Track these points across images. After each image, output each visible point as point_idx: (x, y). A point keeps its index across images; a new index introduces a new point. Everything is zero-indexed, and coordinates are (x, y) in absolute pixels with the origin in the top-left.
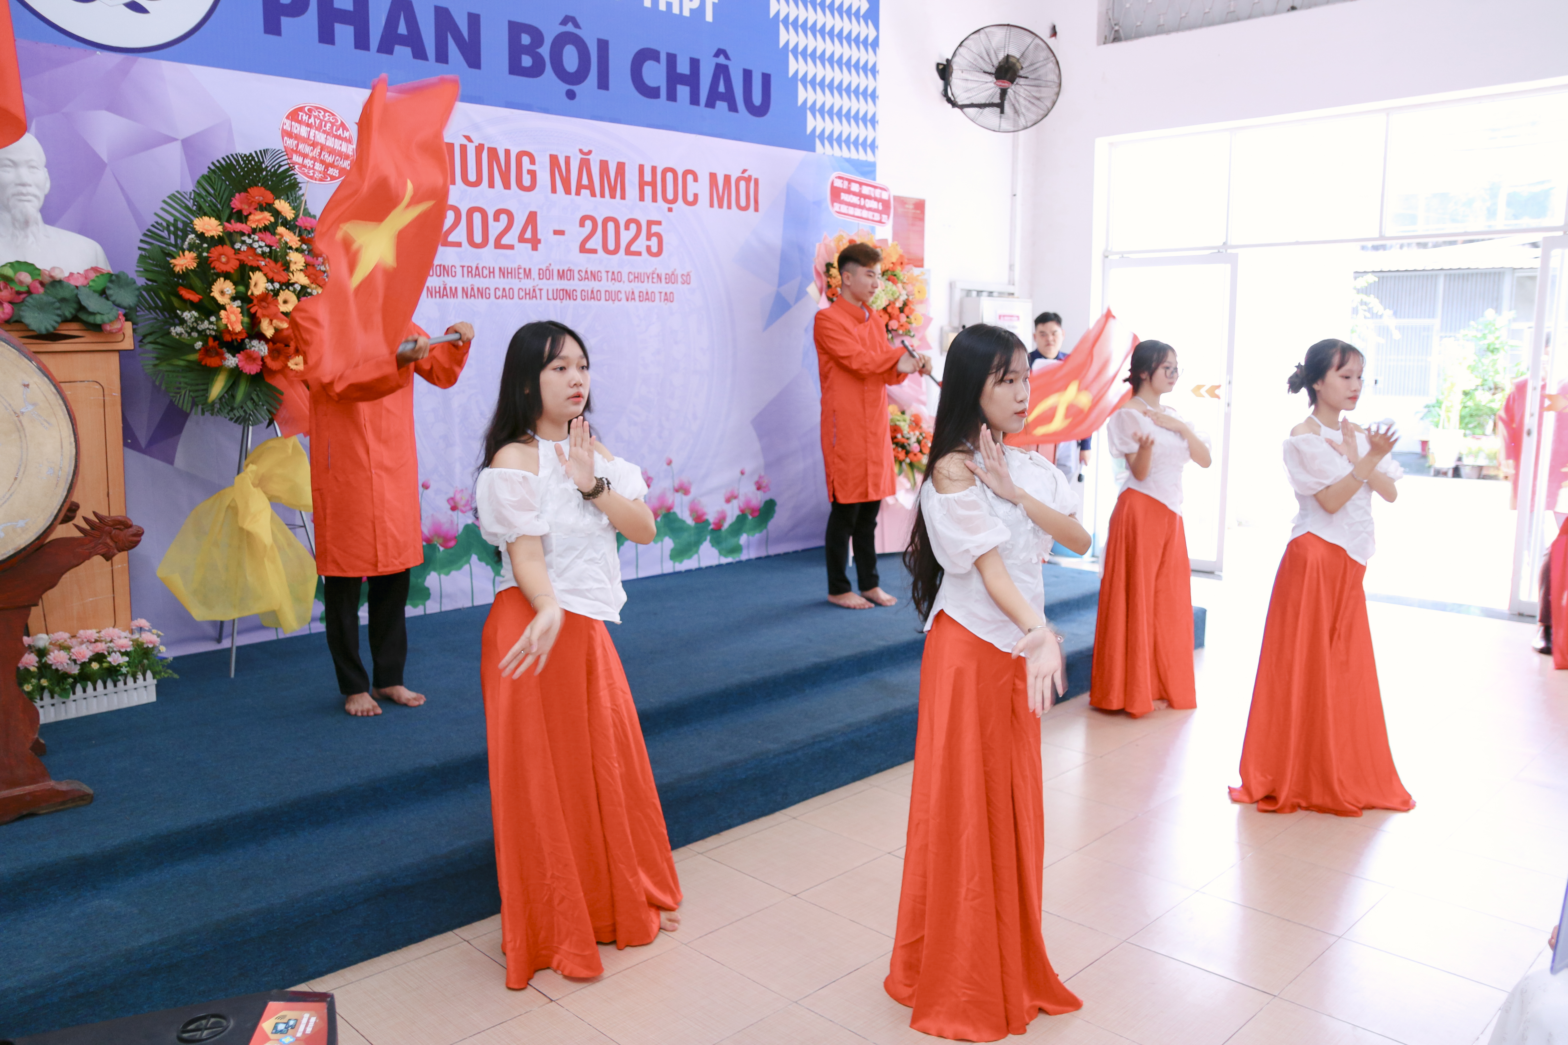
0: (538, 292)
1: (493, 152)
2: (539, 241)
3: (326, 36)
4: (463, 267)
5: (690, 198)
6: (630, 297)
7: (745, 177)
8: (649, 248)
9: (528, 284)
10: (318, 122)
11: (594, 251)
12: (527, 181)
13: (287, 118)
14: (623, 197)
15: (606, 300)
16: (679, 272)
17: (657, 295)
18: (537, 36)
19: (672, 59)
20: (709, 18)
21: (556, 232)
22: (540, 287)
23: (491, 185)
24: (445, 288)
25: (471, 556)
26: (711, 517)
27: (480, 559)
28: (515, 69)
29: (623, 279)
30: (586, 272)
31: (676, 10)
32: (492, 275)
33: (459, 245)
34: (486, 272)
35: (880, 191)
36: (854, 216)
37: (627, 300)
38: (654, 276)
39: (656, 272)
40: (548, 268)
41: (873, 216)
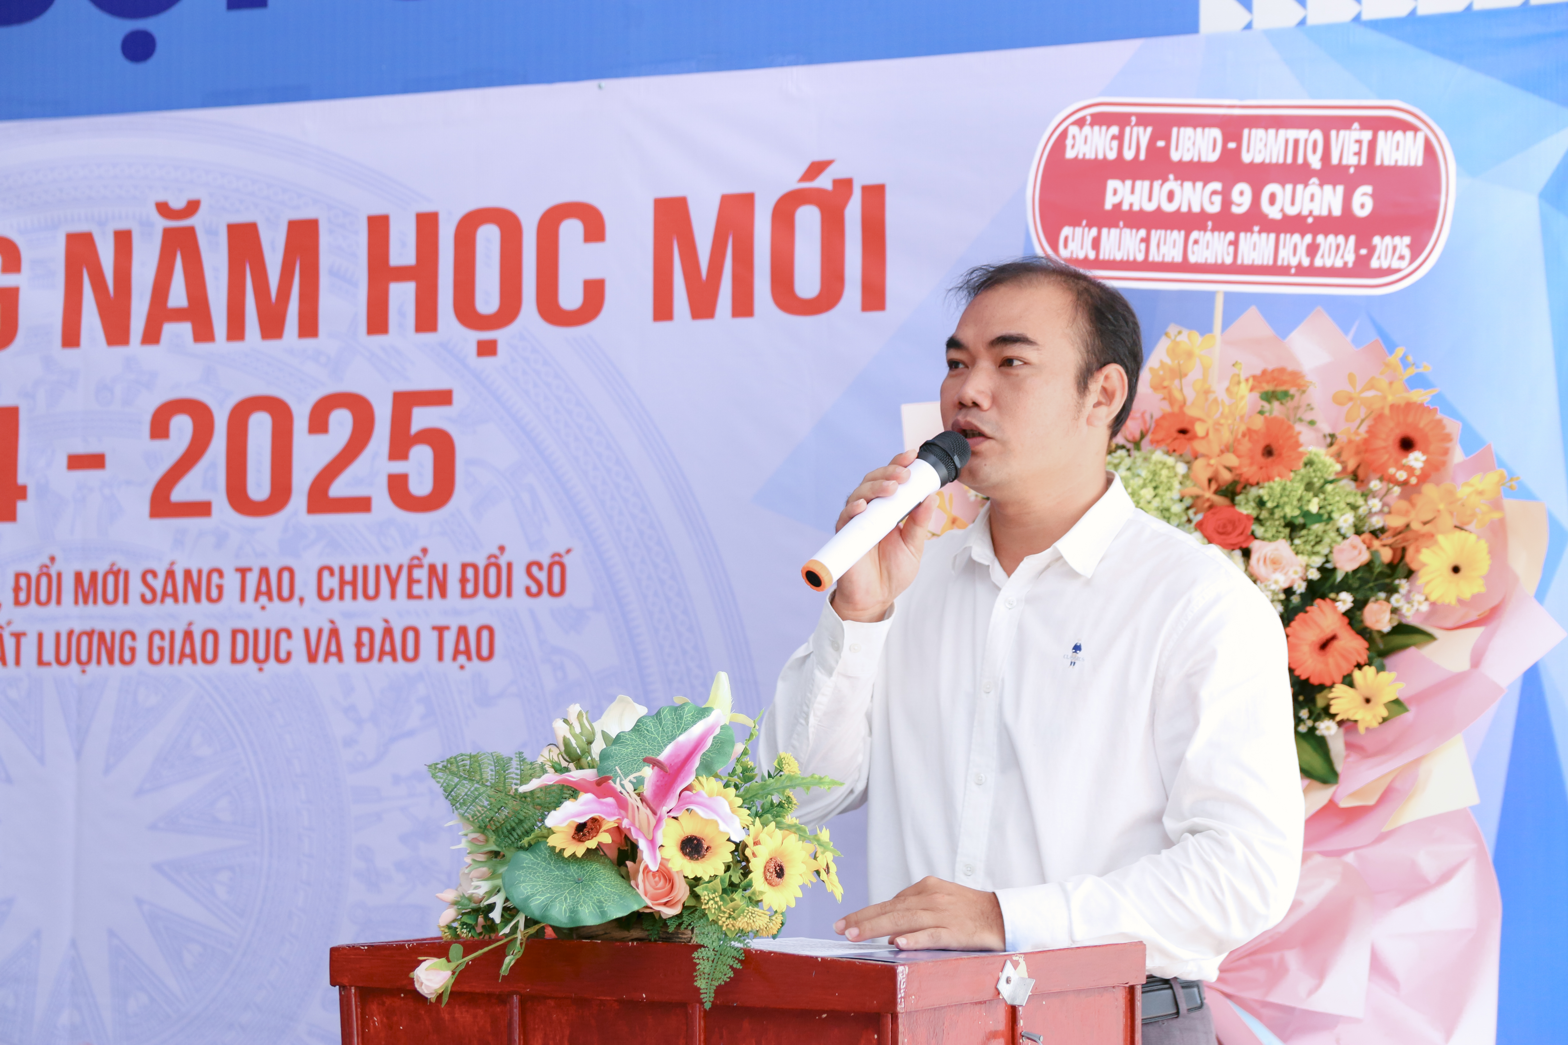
0: (11, 643)
2: (21, 493)
5: (570, 297)
6: (325, 646)
7: (820, 191)
8: (397, 486)
11: (202, 509)
14: (309, 327)
15: (233, 660)
16: (518, 554)
17: (429, 640)
21: (77, 462)
22: (16, 628)
29: (298, 592)
30: (170, 574)
35: (1367, 135)
36: (1185, 266)
37: (312, 658)
38: (418, 574)
39: (426, 561)
40: (43, 571)
41: (1313, 250)
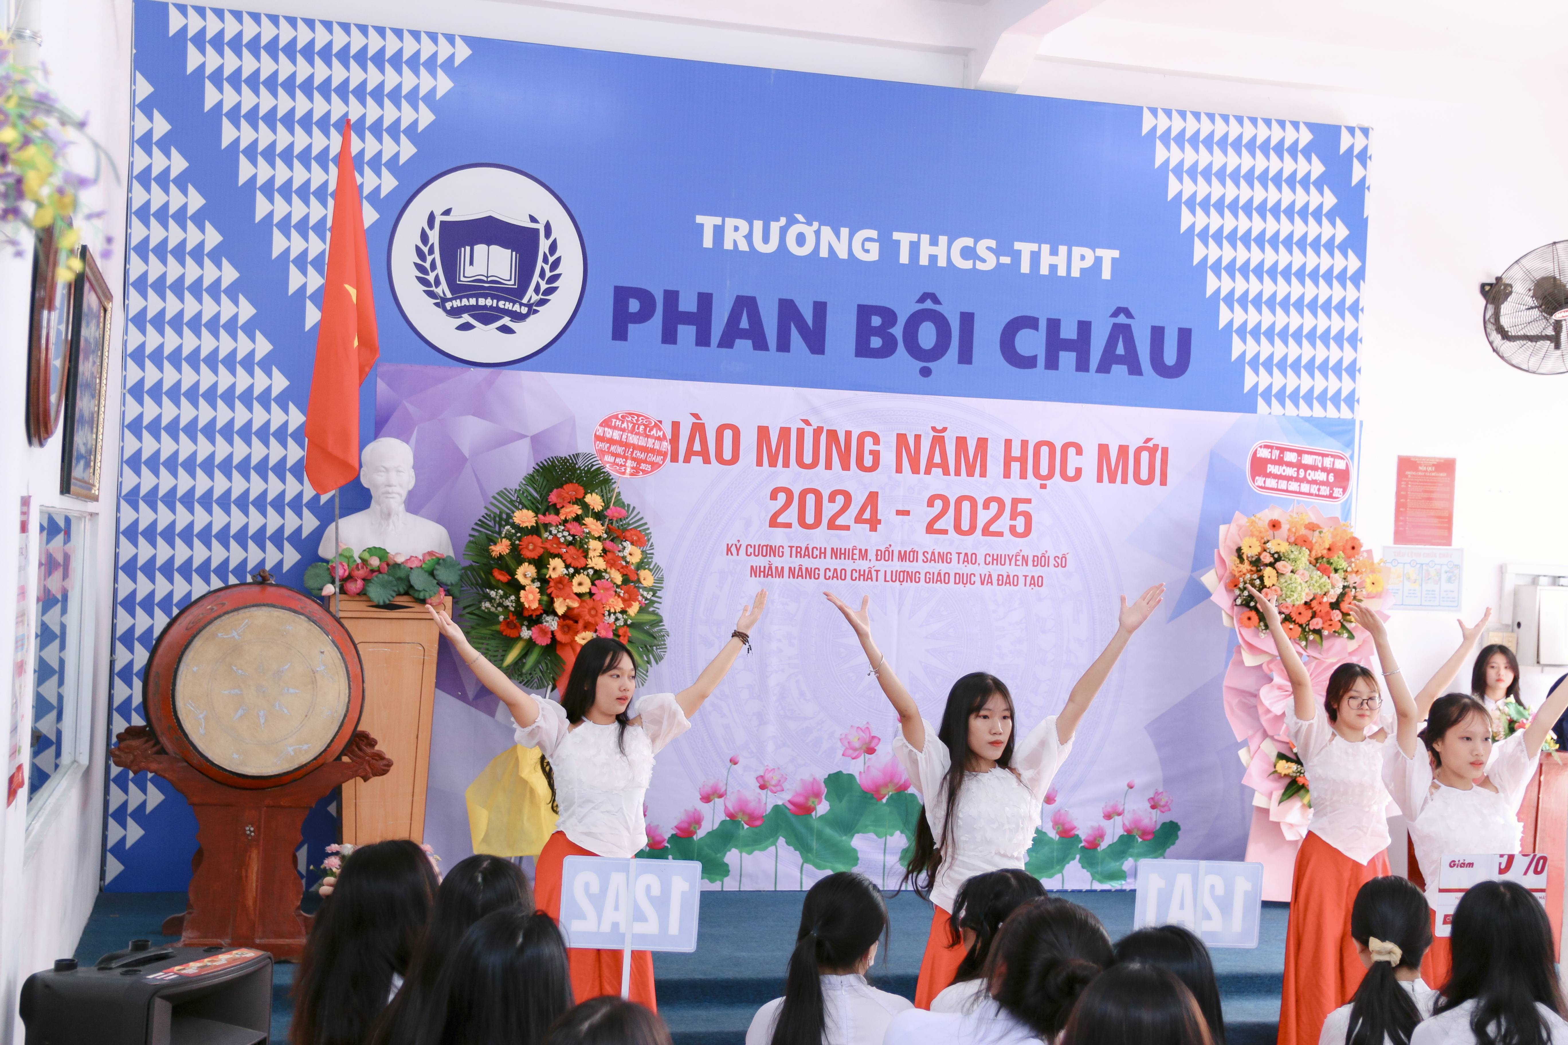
0: (874, 574)
1: (832, 435)
2: (879, 522)
3: (669, 336)
4: (791, 547)
5: (1071, 472)
6: (987, 580)
7: (1149, 447)
8: (1013, 529)
9: (863, 565)
10: (631, 425)
11: (945, 532)
12: (868, 461)
13: (601, 425)
14: (983, 474)
15: (955, 583)
16: (1052, 554)
17: (1021, 580)
18: (889, 316)
19: (1054, 325)
20: (1106, 274)
21: (899, 513)
22: (877, 568)
23: (829, 466)
24: (770, 568)
25: (778, 838)
26: (1083, 832)
27: (788, 843)
28: (863, 350)
29: (978, 562)
30: (933, 553)
31: (1062, 272)
32: (823, 555)
33: (789, 525)
34: (816, 553)
35: (1332, 459)
36: (1287, 491)
37: (982, 584)
38: (1018, 558)
39: (1021, 554)
40: (887, 550)
41: (1319, 490)
